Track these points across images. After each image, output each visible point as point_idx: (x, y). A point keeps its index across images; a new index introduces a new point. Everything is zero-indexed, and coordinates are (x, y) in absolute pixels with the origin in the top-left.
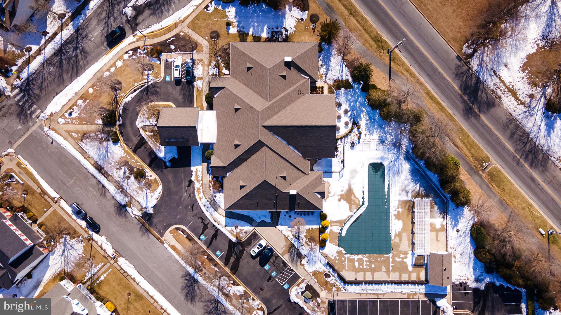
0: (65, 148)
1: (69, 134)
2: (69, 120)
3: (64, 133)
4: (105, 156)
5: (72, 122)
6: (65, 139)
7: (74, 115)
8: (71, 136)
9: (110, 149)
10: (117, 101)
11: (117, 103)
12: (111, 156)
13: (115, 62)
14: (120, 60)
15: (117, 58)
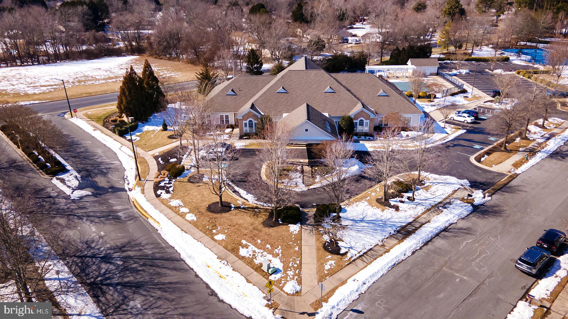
0: (368, 285)
1: (326, 275)
2: (290, 273)
3: (328, 284)
4: (374, 224)
5: (295, 269)
6: (344, 282)
7: (277, 263)
8: (332, 272)
9: (354, 217)
10: (252, 208)
11: (257, 208)
12: (371, 217)
13: (170, 208)
14: (170, 202)
15: (163, 206)
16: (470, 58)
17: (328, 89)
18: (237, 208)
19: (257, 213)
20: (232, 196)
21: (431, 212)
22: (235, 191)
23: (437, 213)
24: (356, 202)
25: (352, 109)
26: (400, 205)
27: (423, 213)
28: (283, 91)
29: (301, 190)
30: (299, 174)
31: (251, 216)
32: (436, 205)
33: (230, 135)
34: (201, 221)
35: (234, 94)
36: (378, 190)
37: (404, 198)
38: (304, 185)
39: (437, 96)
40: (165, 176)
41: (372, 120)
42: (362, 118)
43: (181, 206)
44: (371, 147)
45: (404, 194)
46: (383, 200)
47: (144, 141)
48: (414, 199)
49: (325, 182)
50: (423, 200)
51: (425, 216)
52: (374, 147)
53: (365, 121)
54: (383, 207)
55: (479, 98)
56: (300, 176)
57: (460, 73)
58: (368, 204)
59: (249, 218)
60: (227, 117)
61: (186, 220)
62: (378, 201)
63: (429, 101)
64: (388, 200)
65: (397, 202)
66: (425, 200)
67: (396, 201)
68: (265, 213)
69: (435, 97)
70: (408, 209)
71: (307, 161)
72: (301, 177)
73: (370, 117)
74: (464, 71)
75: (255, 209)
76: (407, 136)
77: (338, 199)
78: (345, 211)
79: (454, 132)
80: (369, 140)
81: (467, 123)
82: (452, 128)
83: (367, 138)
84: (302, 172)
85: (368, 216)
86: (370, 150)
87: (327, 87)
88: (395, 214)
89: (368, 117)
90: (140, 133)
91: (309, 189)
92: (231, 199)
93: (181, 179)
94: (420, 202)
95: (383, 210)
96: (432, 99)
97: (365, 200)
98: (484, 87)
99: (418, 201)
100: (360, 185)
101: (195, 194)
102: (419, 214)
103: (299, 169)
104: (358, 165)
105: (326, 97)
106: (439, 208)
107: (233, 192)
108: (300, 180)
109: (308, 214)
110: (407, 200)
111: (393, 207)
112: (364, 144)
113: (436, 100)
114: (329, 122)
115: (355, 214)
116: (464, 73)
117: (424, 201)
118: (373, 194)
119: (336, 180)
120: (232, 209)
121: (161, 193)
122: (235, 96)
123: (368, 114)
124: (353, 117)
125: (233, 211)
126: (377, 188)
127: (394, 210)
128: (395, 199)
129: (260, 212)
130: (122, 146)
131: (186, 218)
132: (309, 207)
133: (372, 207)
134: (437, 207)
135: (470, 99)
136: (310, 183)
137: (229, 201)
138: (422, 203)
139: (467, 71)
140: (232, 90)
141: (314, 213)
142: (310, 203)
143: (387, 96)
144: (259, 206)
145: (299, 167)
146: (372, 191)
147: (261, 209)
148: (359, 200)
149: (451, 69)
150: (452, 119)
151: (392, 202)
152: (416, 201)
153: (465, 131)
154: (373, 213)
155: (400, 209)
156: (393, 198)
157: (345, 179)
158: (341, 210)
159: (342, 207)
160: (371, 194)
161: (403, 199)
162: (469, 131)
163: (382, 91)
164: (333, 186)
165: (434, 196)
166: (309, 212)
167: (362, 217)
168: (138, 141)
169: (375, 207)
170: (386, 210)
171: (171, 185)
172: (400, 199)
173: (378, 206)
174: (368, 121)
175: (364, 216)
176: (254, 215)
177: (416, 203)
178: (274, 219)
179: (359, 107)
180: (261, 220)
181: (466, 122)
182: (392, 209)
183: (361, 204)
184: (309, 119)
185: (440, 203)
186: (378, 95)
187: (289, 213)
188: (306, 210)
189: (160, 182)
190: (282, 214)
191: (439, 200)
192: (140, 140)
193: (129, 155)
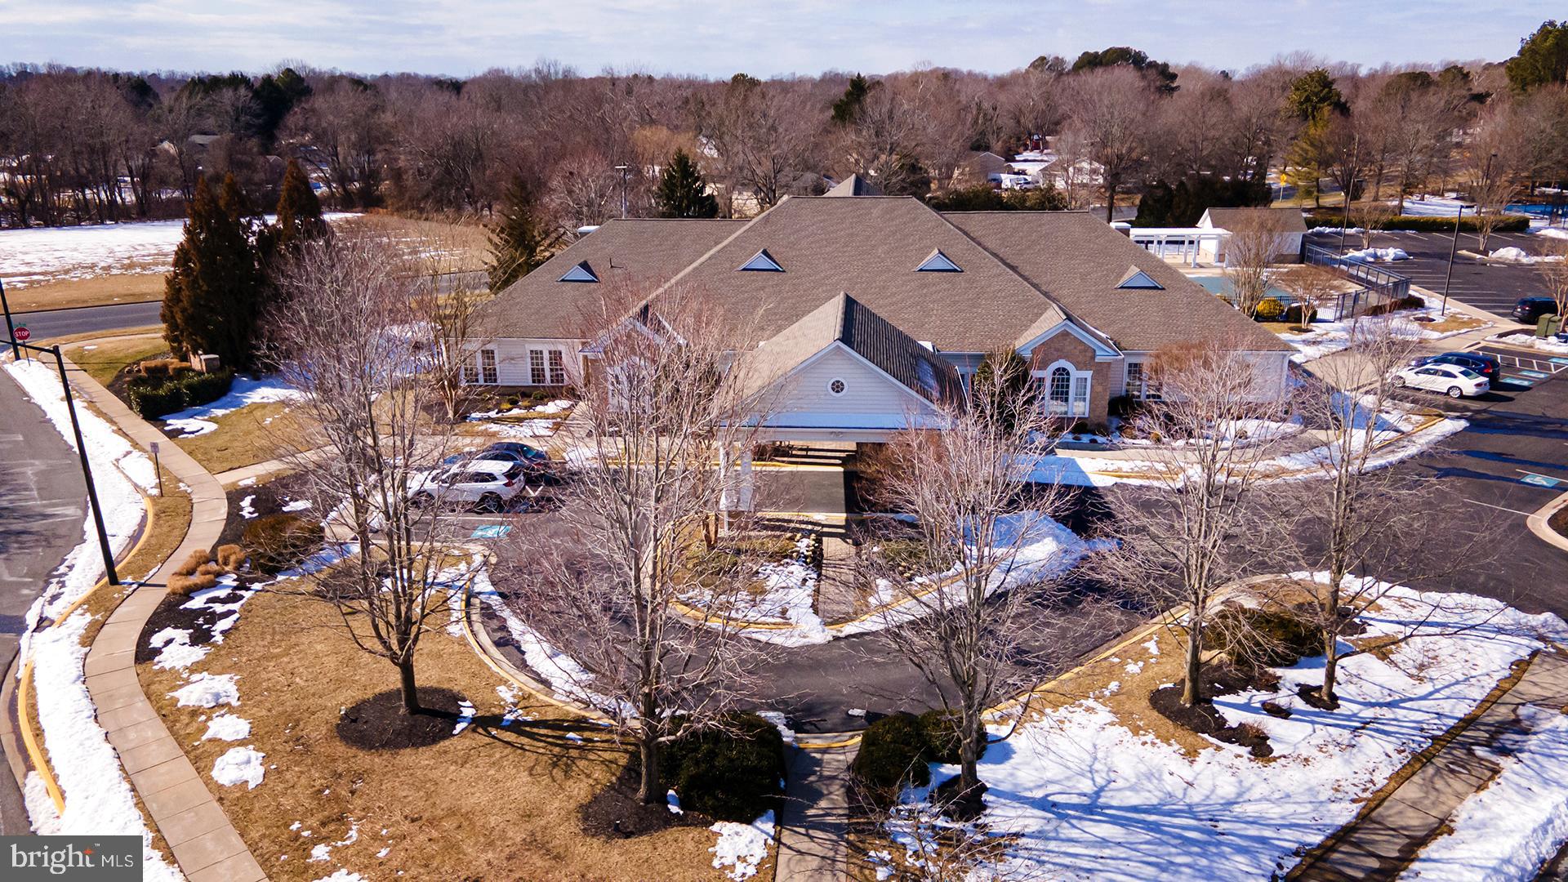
4: (1154, 828)
9: (1052, 789)
10: (556, 725)
11: (580, 724)
12: (1132, 788)
13: (170, 715)
14: (188, 682)
15: (142, 703)
16: (1396, 219)
17: (932, 259)
18: (486, 722)
19: (574, 753)
20: (481, 664)
21: (1438, 770)
22: (505, 642)
23: (1473, 781)
24: (1056, 707)
25: (1027, 327)
26: (1272, 726)
27: (1401, 777)
28: (766, 263)
29: (802, 642)
30: (798, 570)
31: (539, 769)
32: (1452, 732)
33: (559, 424)
34: (280, 787)
35: (590, 277)
36: (1152, 647)
37: (1283, 692)
38: (817, 620)
39: (1319, 316)
40: (227, 569)
41: (1101, 371)
42: (1062, 363)
43: (228, 704)
44: (1105, 472)
45: (1279, 672)
46: (1185, 701)
47: (227, 437)
48: (1334, 698)
49: (908, 610)
50: (1381, 705)
51: (1410, 791)
52: (1117, 473)
53: (1075, 374)
54: (1191, 739)
55: (1473, 323)
56: (805, 580)
57: (1375, 256)
58: (1110, 717)
59: (524, 777)
60: (556, 357)
61: (209, 782)
62: (1161, 701)
63: (1292, 329)
64: (1210, 701)
65: (1255, 711)
66: (1389, 705)
67: (1246, 707)
68: (607, 755)
69: (1313, 318)
70: (1315, 752)
71: (840, 518)
72: (811, 583)
73: (1093, 357)
74: (1390, 253)
75: (569, 729)
76: (1242, 435)
77: (969, 697)
78: (1006, 754)
79: (1422, 427)
80: (1094, 446)
81: (1462, 397)
82: (1409, 412)
83: (1085, 439)
84: (816, 560)
85: (1120, 783)
86: (1099, 481)
87: (928, 253)
88: (1253, 779)
89: (1086, 358)
90: (228, 412)
91: (836, 639)
92: (474, 675)
93: (292, 582)
94: (1368, 713)
95: (1191, 754)
96: (1303, 325)
97: (1096, 699)
98: (1476, 294)
99: (1355, 708)
100: (1082, 626)
101: (319, 647)
102: (1380, 779)
103: (804, 550)
104: (1056, 538)
105: (925, 286)
106: (1471, 753)
107: (498, 644)
108: (801, 598)
109: (819, 763)
110: (1299, 704)
111: (1239, 735)
112: (1073, 462)
113: (1318, 329)
114: (933, 365)
115: (1053, 771)
116: (1388, 259)
117: (1387, 713)
118: (1133, 668)
119: (959, 595)
120: (459, 727)
121: (168, 642)
122: (593, 285)
123: (1087, 348)
124: (1027, 355)
125: (461, 739)
126: (1143, 640)
127: (1244, 751)
128: (1242, 698)
129: (586, 748)
130: (129, 453)
131: (215, 774)
132: (829, 725)
133: (1136, 731)
134: (1463, 745)
135: (1440, 325)
136: (843, 608)
137: (456, 689)
138: (1375, 720)
139: (1400, 252)
140: (585, 266)
141: (851, 757)
142: (835, 706)
143: (1156, 288)
144: (594, 716)
145: (806, 541)
146: (1124, 656)
147: (596, 728)
148: (1071, 698)
149: (1341, 249)
150: (1398, 384)
151: (1232, 710)
152: (1345, 708)
153: (1463, 424)
154: (1143, 768)
155: (1278, 749)
156: (1231, 689)
157: (1005, 594)
158: (983, 746)
159: (991, 729)
160: (1122, 665)
161: (1282, 699)
162: (1477, 424)
163: (1134, 270)
164: (945, 623)
165: (1427, 688)
166: (825, 751)
167: (1087, 786)
168: (205, 435)
169: (1150, 737)
170: (1205, 754)
171: (235, 606)
172: (1265, 696)
173: (1163, 731)
174: (1088, 374)
175: (1100, 781)
176: (555, 765)
177: (1349, 718)
178: (642, 792)
179: (1051, 321)
180: (580, 790)
181: (1455, 393)
182: (1236, 748)
183: (1079, 716)
184: (847, 337)
185: (1469, 722)
186: (1120, 283)
187: (719, 762)
188: (813, 742)
189: (188, 593)
190: (685, 763)
191: (1462, 710)
192: (214, 433)
193: (136, 486)
